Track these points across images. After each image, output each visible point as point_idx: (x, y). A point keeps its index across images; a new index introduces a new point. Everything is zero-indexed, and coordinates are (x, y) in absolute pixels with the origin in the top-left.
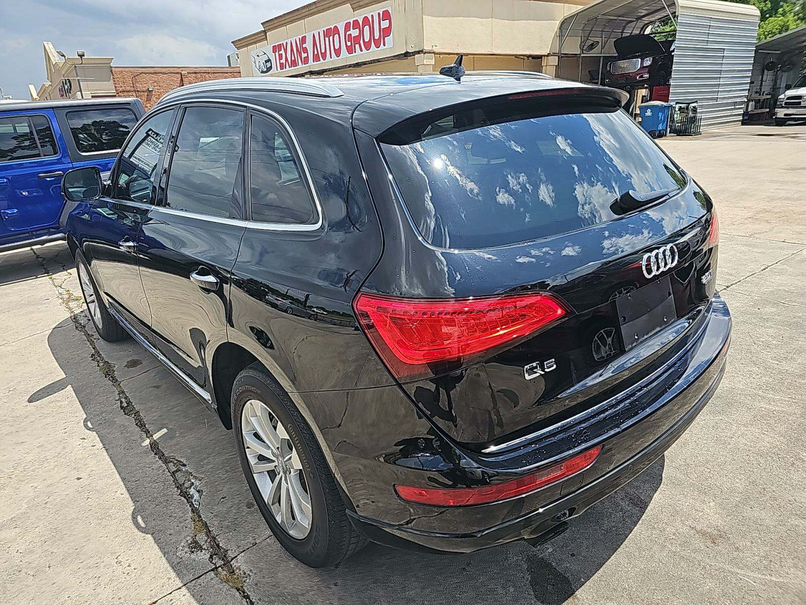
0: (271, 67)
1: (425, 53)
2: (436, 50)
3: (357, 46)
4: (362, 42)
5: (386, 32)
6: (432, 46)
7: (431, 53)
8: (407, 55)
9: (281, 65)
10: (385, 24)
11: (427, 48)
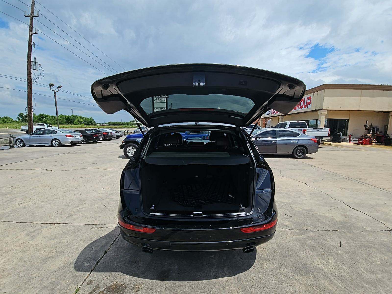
0: (270, 113)
1: (323, 110)
2: (328, 109)
3: (298, 108)
4: (300, 106)
5: (309, 103)
6: (327, 108)
7: (326, 110)
8: (316, 111)
9: (273, 113)
10: (309, 101)
11: (324, 108)
